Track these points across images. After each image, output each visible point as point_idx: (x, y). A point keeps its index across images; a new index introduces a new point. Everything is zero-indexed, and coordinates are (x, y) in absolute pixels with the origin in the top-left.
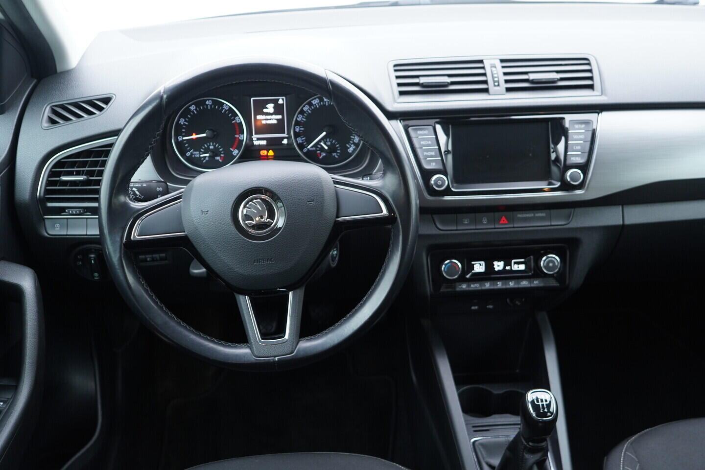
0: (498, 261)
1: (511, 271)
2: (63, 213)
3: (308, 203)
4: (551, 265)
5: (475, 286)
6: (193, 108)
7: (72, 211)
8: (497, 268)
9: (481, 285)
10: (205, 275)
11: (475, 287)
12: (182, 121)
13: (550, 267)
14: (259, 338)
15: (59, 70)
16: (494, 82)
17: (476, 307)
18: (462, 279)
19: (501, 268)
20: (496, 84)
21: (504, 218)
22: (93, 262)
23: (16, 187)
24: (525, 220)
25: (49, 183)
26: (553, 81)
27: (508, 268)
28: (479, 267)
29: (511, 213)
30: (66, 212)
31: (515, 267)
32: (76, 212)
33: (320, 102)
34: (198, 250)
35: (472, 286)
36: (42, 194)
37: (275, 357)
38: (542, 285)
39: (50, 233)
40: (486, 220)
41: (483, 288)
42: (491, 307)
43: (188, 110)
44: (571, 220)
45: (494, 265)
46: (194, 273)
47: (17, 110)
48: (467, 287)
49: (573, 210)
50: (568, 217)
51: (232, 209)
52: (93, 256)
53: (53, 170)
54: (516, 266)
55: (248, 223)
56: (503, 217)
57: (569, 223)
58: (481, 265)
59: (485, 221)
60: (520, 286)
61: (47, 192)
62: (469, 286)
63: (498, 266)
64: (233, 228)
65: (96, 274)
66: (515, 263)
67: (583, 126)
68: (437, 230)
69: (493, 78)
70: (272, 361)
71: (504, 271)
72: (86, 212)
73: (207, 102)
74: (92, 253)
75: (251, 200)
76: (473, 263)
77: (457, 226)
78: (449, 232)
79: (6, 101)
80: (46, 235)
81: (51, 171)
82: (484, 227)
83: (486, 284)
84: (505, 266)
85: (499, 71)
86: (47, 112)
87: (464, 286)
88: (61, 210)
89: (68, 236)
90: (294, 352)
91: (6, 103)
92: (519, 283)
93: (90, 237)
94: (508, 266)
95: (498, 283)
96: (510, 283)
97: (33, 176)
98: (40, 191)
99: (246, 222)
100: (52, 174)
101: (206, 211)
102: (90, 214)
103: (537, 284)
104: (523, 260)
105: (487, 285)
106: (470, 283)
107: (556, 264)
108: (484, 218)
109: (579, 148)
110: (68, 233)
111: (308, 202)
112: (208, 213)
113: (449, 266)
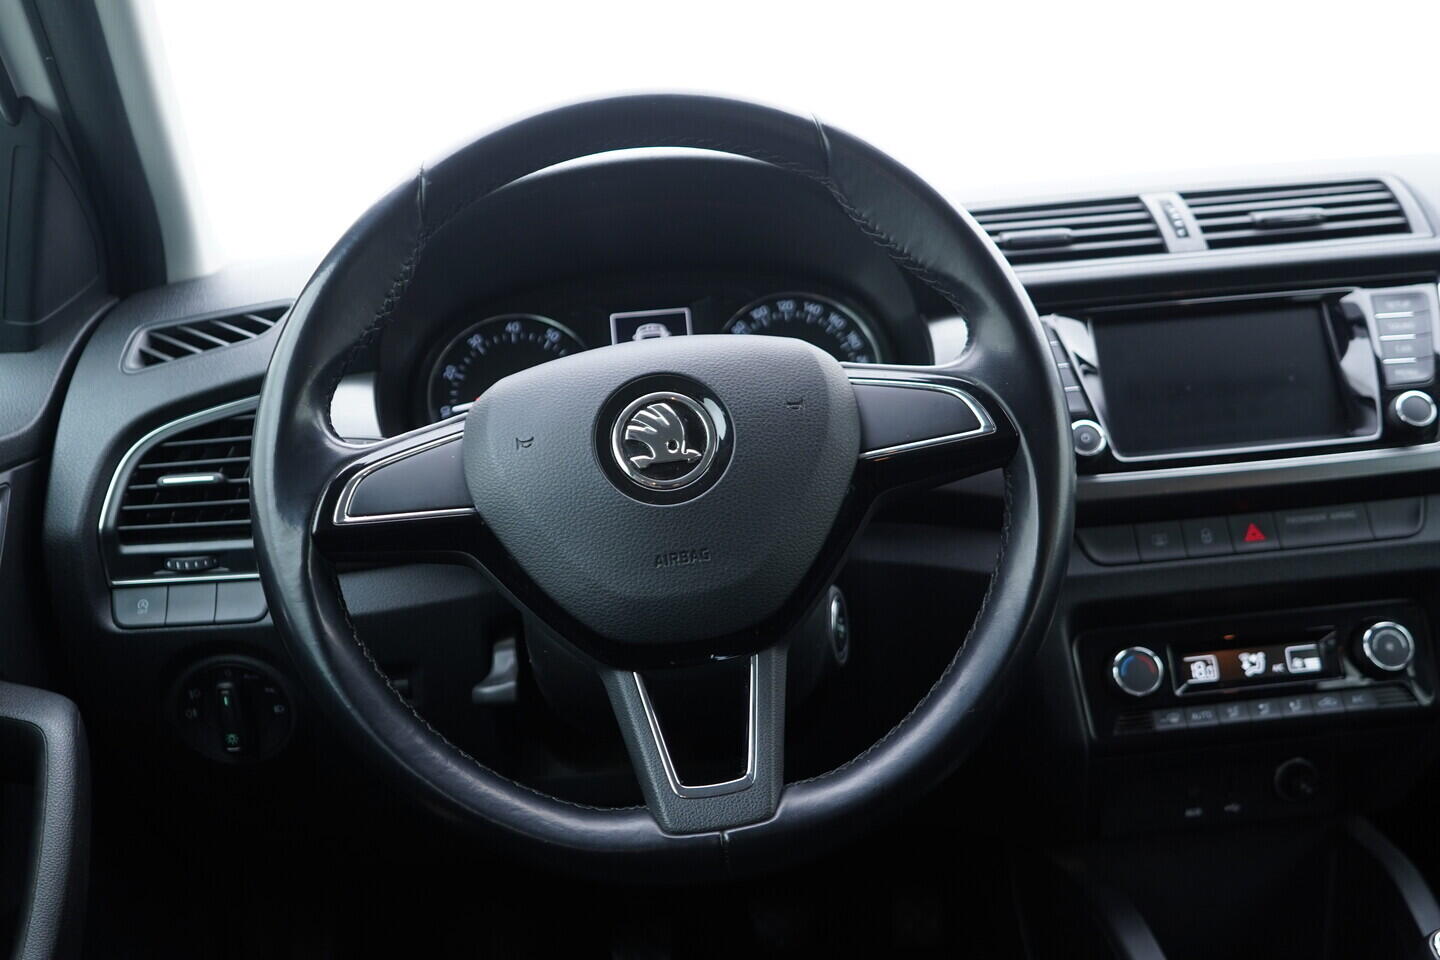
0: (1251, 653)
1: (1287, 676)
2: (157, 570)
3: (788, 407)
4: (1390, 647)
5: (1202, 718)
6: (475, 341)
7: (183, 564)
8: (1250, 671)
9: (1217, 715)
10: (513, 696)
11: (1203, 720)
12: (450, 372)
13: (1386, 652)
14: (675, 781)
15: (172, 277)
16: (1176, 229)
17: (1198, 812)
18: (1164, 700)
19: (1259, 669)
20: (1181, 232)
21: (1252, 528)
22: (226, 700)
23: (49, 502)
24: (1306, 529)
25: (129, 496)
26: (1313, 221)
27: (1277, 668)
28: (1204, 670)
29: (1269, 515)
30: (166, 569)
31: (1297, 666)
32: (192, 564)
33: (771, 313)
34: (508, 545)
35: (1195, 716)
36: (111, 522)
37: (722, 829)
38: (1373, 705)
39: (125, 620)
40: (1209, 534)
41: (1224, 720)
42: (1234, 808)
43: (463, 347)
44: (1423, 527)
45: (1241, 663)
46: (486, 694)
47: (69, 345)
48: (1180, 721)
49: (1422, 500)
50: (1415, 516)
51: (594, 426)
52: (226, 685)
53: (142, 466)
54: (1298, 663)
55: (637, 461)
56: (1252, 526)
57: (1417, 533)
58: (1207, 664)
59: (1207, 537)
60: (1318, 711)
61: (123, 516)
62: (1186, 717)
63: (1253, 663)
64: (599, 475)
65: (232, 736)
66: (1294, 655)
67: (1406, 304)
68: (1091, 564)
69: (1171, 221)
70: (715, 842)
71: (1267, 677)
72: (217, 566)
73: (510, 328)
74: (225, 679)
75: (643, 406)
76: (1188, 659)
77: (1139, 553)
78: (1118, 569)
79: (44, 319)
80: (113, 626)
81: (136, 469)
82: (1205, 551)
83: (1230, 710)
84: (1269, 663)
85: (1184, 212)
86: (139, 340)
87: (1174, 720)
88: (155, 564)
89: (167, 629)
90: (774, 815)
91: (44, 323)
92: (1313, 704)
93: (221, 627)
94: (1277, 663)
95: (1261, 706)
96: (1292, 704)
97: (93, 474)
98: (105, 518)
99: (633, 459)
100: (139, 475)
101: (529, 438)
102: (226, 569)
103: (1359, 703)
104: (1311, 646)
105: (1234, 714)
106: (1189, 710)
107: (1404, 644)
108: (1203, 531)
109: (1408, 349)
110: (170, 620)
111: (789, 404)
112: (533, 443)
113: (1129, 666)
